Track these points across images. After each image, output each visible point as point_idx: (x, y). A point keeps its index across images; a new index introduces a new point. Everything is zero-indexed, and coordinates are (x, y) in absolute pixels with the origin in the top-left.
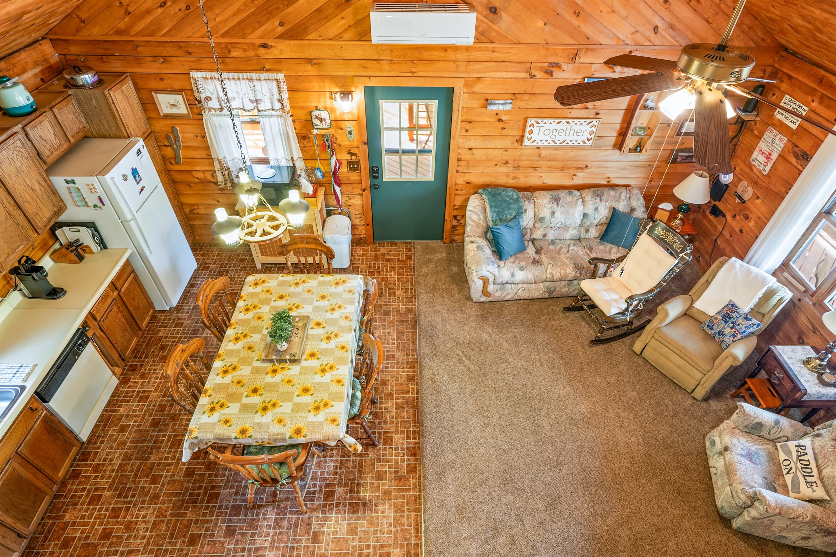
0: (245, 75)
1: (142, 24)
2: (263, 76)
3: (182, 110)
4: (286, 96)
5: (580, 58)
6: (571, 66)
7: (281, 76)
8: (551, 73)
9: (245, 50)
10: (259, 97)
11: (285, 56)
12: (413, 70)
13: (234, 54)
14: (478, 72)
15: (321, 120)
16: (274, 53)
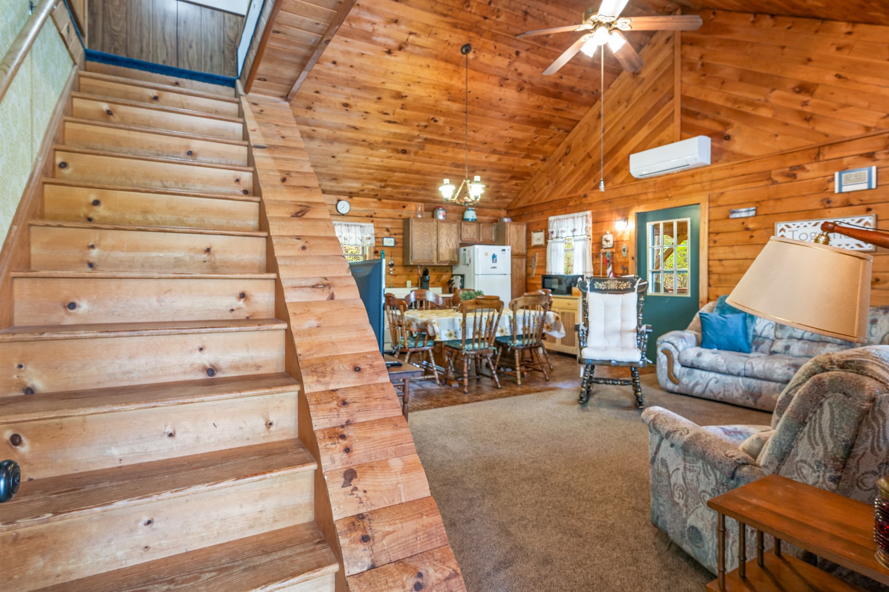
0: (572, 215)
1: (538, 196)
2: (581, 214)
3: (542, 242)
4: (590, 225)
5: (824, 156)
6: (815, 165)
7: (589, 213)
8: (794, 176)
9: (576, 201)
10: (576, 228)
11: (594, 200)
12: (670, 195)
13: (571, 204)
14: (721, 188)
15: (607, 241)
16: (589, 199)
